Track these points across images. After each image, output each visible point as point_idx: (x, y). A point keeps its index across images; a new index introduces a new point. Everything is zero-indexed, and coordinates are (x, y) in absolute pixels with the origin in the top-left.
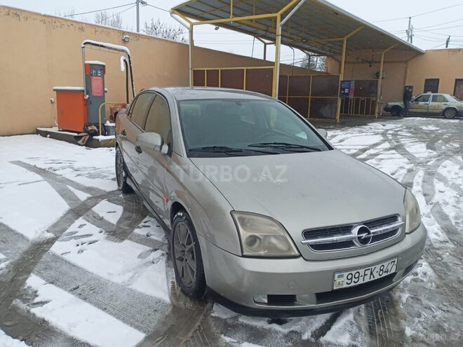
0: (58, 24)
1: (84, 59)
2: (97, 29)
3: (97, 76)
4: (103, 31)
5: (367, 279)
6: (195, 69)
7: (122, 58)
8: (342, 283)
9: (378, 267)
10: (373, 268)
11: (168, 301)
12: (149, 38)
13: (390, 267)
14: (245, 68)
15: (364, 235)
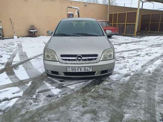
0: (64, 2)
1: (67, 12)
2: (76, 2)
3: (71, 17)
4: (78, 3)
5: (79, 71)
6: (110, 14)
7: (76, 11)
8: (70, 70)
9: (83, 68)
10: (81, 68)
11: (42, 73)
12: (94, 4)
13: (89, 69)
14: (127, 12)
15: (79, 58)
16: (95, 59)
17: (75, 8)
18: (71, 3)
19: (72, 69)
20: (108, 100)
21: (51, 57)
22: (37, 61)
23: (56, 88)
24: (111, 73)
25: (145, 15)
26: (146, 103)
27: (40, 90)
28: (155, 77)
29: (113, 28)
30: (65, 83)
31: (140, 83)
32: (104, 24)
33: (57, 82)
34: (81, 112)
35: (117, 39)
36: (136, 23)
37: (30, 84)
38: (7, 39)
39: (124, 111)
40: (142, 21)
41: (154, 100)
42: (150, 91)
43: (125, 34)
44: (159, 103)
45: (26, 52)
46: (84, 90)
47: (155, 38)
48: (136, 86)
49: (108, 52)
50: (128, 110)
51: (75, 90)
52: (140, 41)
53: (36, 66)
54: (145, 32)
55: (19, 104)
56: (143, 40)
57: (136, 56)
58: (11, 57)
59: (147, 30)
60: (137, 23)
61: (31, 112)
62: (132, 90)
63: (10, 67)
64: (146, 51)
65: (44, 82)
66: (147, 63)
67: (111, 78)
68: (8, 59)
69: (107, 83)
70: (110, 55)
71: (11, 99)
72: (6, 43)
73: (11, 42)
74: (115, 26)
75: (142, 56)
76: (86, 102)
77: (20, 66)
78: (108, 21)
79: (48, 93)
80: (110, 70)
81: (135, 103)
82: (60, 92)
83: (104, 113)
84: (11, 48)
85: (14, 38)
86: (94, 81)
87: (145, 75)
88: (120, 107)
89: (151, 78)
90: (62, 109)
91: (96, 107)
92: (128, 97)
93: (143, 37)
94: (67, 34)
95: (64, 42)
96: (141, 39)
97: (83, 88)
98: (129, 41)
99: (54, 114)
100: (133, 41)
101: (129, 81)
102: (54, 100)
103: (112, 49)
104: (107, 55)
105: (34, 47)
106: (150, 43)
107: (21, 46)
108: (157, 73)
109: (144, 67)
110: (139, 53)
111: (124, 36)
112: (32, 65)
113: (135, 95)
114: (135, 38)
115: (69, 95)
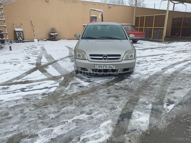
0: (87, 4)
1: (90, 15)
2: (100, 4)
3: (94, 20)
4: (102, 4)
5: (105, 68)
6: (136, 16)
7: (100, 14)
8: (97, 67)
9: (108, 66)
10: (106, 66)
11: (71, 72)
12: (119, 6)
13: (113, 67)
14: (154, 15)
15: (105, 57)
16: (118, 58)
17: (99, 11)
18: (94, 5)
19: (99, 66)
20: (128, 91)
21: (82, 56)
22: (64, 63)
23: (85, 82)
24: (131, 72)
25: (176, 18)
26: (158, 93)
27: (73, 83)
28: (172, 77)
29: (138, 33)
30: (92, 79)
31: (157, 81)
32: (130, 28)
33: (85, 78)
34: (107, 96)
35: (143, 44)
36: (164, 28)
37: (63, 78)
38: (27, 42)
39: (140, 97)
40: (173, 25)
41: (165, 92)
42: (165, 86)
43: (152, 39)
44: (169, 93)
45: (51, 55)
46: (108, 84)
47: (185, 44)
48: (153, 83)
49: (130, 53)
50: (143, 97)
51: (101, 84)
52: (167, 47)
53: (64, 67)
54: (176, 38)
55: (58, 91)
56: (171, 46)
57: (159, 60)
58: (38, 58)
59: (178, 35)
60: (166, 27)
61: (69, 95)
62: (150, 85)
63: (41, 67)
64: (171, 56)
65: (75, 77)
66: (168, 66)
67: (132, 77)
68: (36, 60)
69: (128, 80)
70: (132, 56)
71: (51, 88)
72: (28, 46)
73: (33, 45)
74: (141, 30)
75: (165, 60)
76: (110, 91)
77: (49, 66)
78: (134, 24)
79: (79, 85)
80: (131, 69)
81: (149, 93)
82: (89, 85)
83: (124, 98)
84: (35, 51)
85: (34, 41)
86: (117, 78)
87: (163, 75)
88: (137, 95)
89: (169, 78)
90: (91, 94)
91: (118, 94)
92: (145, 89)
93: (171, 43)
94: (94, 37)
95: (92, 44)
96: (170, 45)
97: (107, 83)
98: (155, 47)
99: (87, 96)
100: (160, 46)
101: (148, 80)
102: (85, 89)
103: (133, 51)
104: (129, 55)
105: (57, 50)
106: (177, 49)
107: (44, 49)
108: (175, 74)
109: (164, 70)
110: (162, 58)
111: (151, 41)
112: (60, 66)
113: (151, 88)
114: (163, 44)
115: (96, 87)
